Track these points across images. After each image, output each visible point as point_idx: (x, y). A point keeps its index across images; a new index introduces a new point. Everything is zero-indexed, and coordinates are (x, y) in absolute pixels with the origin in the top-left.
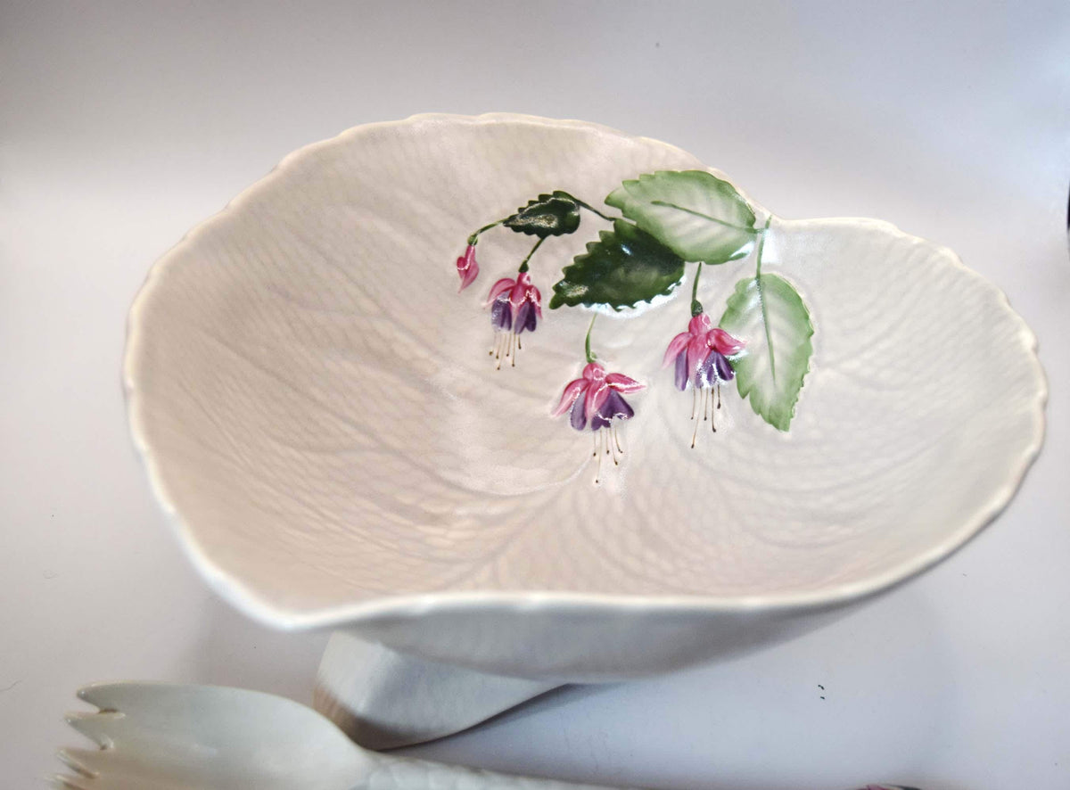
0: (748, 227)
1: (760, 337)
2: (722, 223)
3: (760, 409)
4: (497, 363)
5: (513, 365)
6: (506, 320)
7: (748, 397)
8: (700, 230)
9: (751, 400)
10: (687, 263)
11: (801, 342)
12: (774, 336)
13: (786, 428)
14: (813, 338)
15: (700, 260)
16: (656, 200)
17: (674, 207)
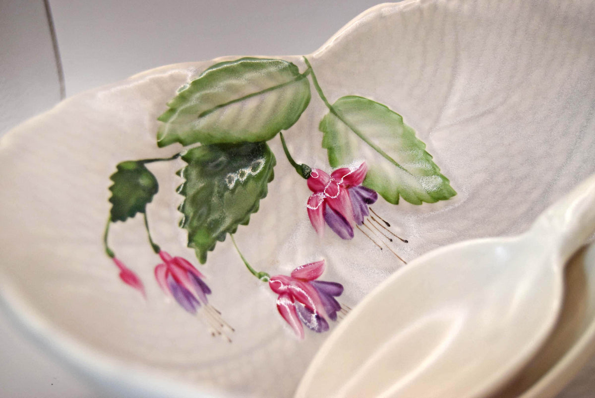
0: (296, 77)
1: (368, 151)
2: (272, 89)
3: (419, 198)
4: (224, 337)
5: (233, 330)
6: (192, 299)
7: (401, 200)
8: (258, 108)
9: (405, 199)
10: (268, 143)
11: (400, 131)
12: (376, 142)
13: (453, 194)
14: (405, 121)
15: (278, 131)
16: (200, 112)
17: (221, 106)
